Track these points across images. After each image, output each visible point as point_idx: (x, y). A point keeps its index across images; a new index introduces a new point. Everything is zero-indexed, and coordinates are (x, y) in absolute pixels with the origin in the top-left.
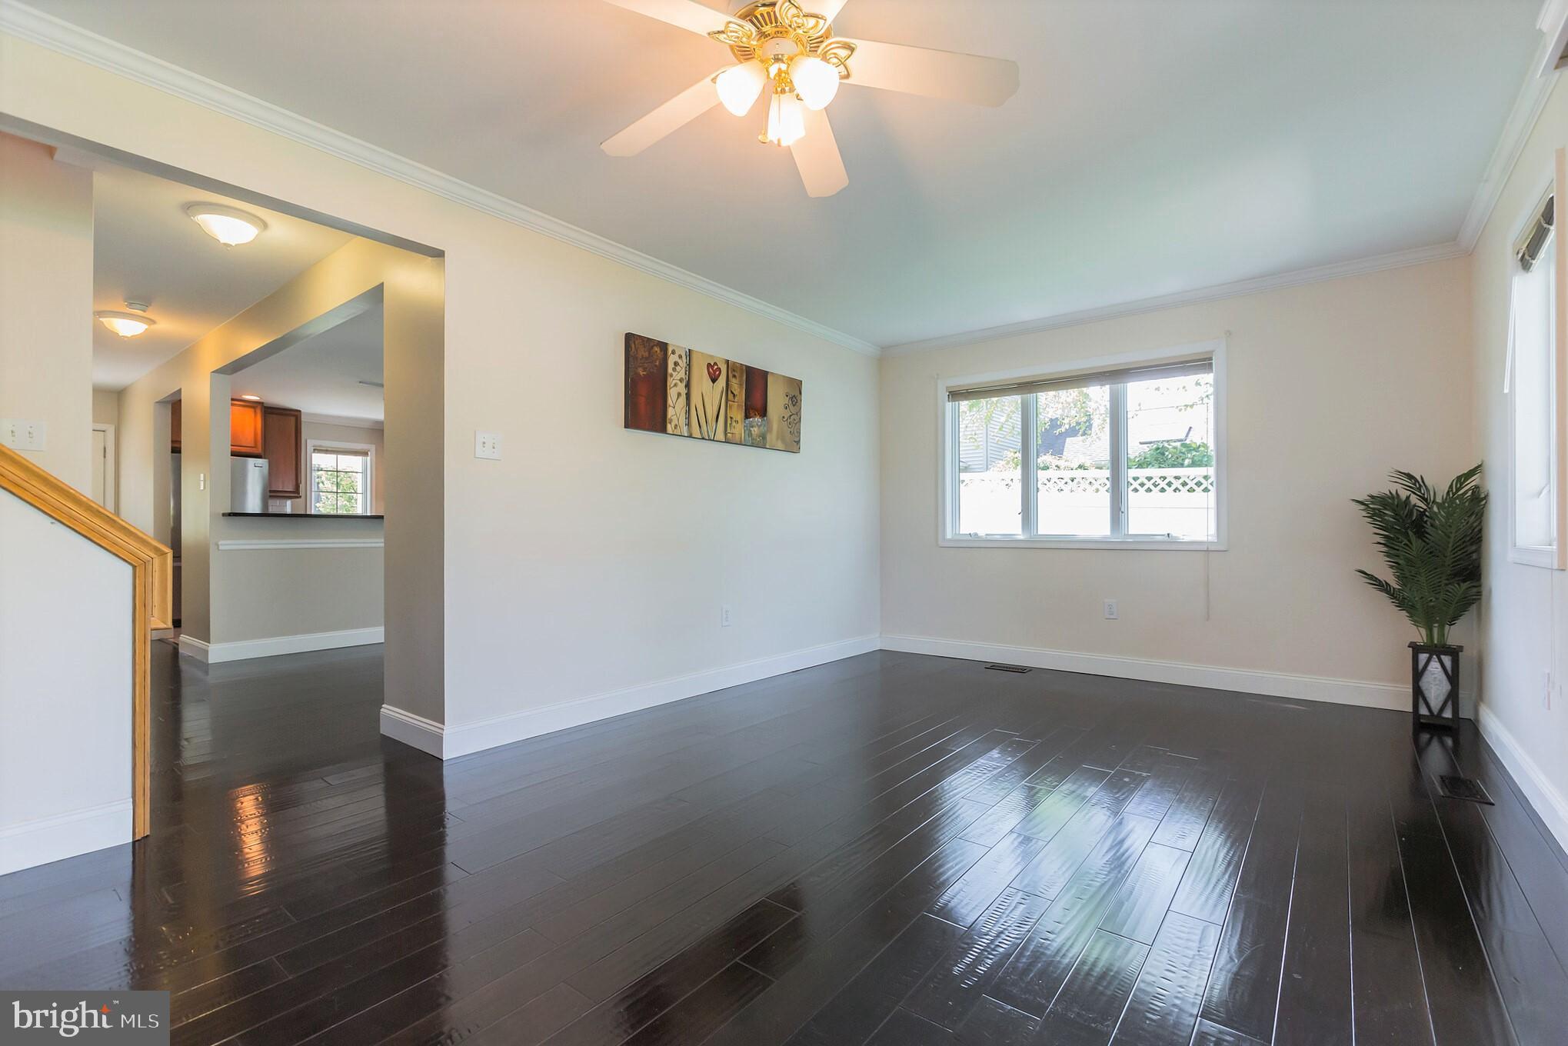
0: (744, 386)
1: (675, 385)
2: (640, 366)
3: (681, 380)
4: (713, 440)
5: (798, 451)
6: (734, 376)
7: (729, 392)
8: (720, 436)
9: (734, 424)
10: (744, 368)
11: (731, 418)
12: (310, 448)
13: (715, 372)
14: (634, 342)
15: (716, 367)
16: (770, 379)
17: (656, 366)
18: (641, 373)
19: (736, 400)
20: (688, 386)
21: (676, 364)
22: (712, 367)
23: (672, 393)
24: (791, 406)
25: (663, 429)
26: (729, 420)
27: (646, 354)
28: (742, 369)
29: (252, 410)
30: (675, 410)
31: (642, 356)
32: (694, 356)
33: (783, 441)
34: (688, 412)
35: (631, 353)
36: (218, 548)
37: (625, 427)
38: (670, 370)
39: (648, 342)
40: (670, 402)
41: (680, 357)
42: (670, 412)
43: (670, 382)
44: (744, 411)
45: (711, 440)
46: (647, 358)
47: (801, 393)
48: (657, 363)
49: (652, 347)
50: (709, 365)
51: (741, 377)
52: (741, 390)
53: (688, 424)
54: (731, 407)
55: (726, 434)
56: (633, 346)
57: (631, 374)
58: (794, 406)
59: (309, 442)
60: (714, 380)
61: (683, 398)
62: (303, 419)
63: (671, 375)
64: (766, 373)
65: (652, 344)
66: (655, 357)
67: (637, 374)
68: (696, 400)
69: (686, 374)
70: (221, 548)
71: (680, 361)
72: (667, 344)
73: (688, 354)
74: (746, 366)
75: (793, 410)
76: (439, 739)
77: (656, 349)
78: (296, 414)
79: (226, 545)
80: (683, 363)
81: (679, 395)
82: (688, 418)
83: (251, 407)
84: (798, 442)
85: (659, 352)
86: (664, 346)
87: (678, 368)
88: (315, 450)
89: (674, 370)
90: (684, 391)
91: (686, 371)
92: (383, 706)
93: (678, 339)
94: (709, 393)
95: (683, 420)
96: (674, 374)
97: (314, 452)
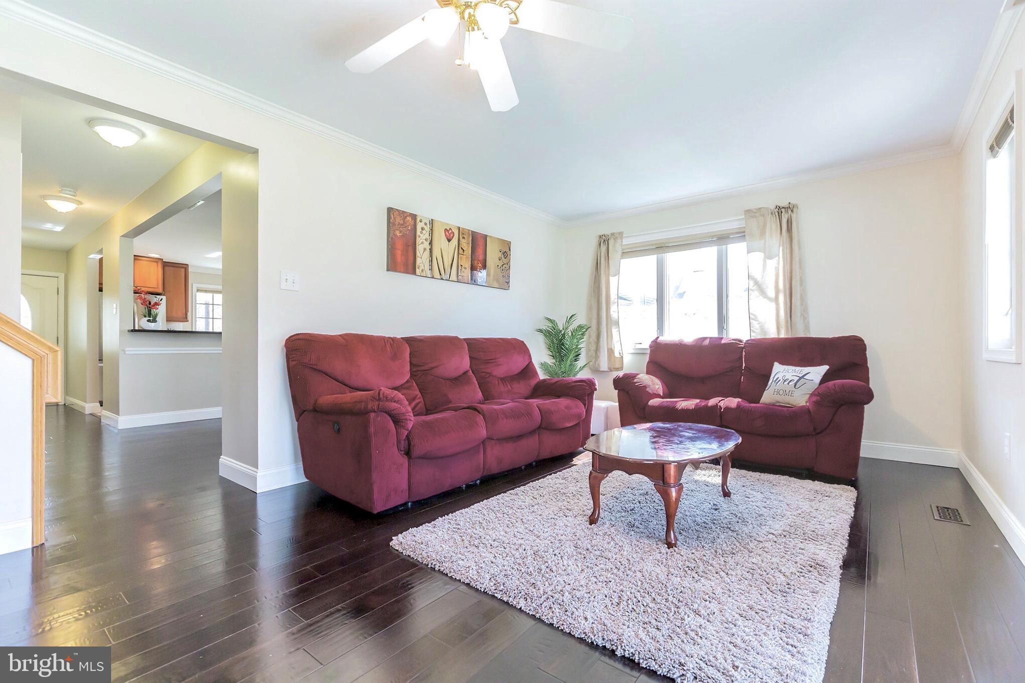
0: (471, 245)
1: (422, 243)
2: (398, 230)
3: (426, 240)
4: (449, 280)
5: (508, 288)
6: (464, 238)
7: (460, 248)
8: (453, 277)
9: (463, 270)
10: (470, 232)
11: (461, 266)
12: (195, 290)
13: (450, 235)
14: (393, 214)
15: (450, 231)
16: (488, 239)
17: (408, 230)
18: (398, 235)
19: (465, 253)
20: (431, 243)
21: (423, 229)
22: (448, 231)
23: (420, 249)
24: (503, 258)
25: (414, 272)
26: (460, 266)
27: (402, 222)
28: (469, 233)
29: (156, 264)
30: (422, 260)
31: (399, 223)
32: (435, 225)
33: (498, 281)
34: (431, 261)
35: (391, 221)
36: (125, 353)
37: (387, 271)
38: (418, 233)
39: (403, 214)
40: (418, 254)
41: (426, 224)
42: (419, 261)
43: (418, 241)
44: (470, 261)
45: (447, 280)
46: (402, 225)
47: (510, 250)
48: (409, 228)
49: (406, 217)
50: (446, 229)
51: (468, 239)
52: (468, 247)
53: (431, 269)
54: (461, 258)
55: (458, 276)
56: (392, 216)
57: (391, 235)
58: (505, 258)
59: (193, 284)
60: (449, 240)
61: (428, 252)
62: (190, 270)
63: (419, 237)
64: (486, 236)
65: (405, 215)
66: (408, 224)
67: (396, 235)
68: (436, 253)
69: (429, 235)
70: (126, 353)
71: (425, 227)
72: (416, 215)
73: (431, 222)
74: (472, 231)
75: (505, 261)
76: (254, 479)
77: (409, 218)
78: (185, 267)
79: (130, 350)
80: (427, 228)
81: (425, 249)
82: (431, 265)
83: (155, 262)
84: (508, 283)
85: (410, 220)
86: (414, 217)
87: (424, 232)
88: (198, 290)
89: (421, 233)
90: (428, 247)
91: (430, 234)
92: (221, 457)
93: (424, 212)
94: (446, 249)
95: (427, 267)
96: (421, 235)
97: (197, 292)
